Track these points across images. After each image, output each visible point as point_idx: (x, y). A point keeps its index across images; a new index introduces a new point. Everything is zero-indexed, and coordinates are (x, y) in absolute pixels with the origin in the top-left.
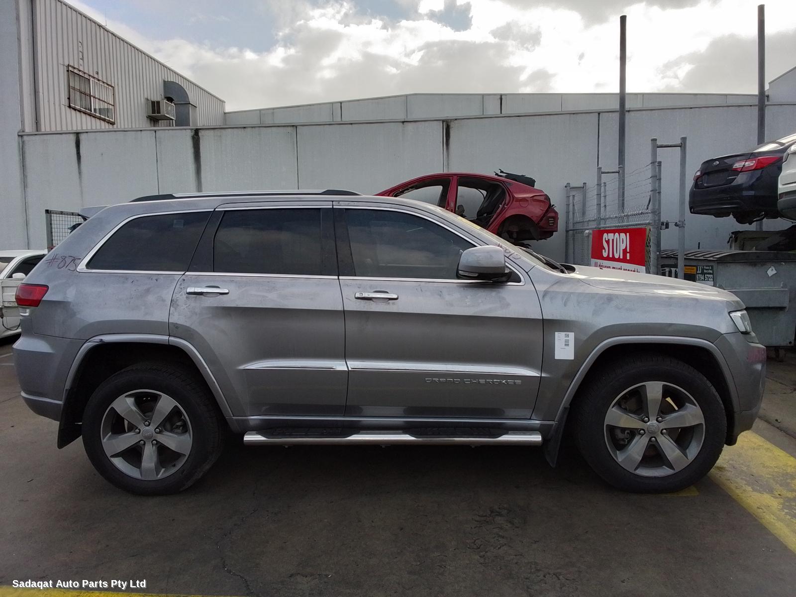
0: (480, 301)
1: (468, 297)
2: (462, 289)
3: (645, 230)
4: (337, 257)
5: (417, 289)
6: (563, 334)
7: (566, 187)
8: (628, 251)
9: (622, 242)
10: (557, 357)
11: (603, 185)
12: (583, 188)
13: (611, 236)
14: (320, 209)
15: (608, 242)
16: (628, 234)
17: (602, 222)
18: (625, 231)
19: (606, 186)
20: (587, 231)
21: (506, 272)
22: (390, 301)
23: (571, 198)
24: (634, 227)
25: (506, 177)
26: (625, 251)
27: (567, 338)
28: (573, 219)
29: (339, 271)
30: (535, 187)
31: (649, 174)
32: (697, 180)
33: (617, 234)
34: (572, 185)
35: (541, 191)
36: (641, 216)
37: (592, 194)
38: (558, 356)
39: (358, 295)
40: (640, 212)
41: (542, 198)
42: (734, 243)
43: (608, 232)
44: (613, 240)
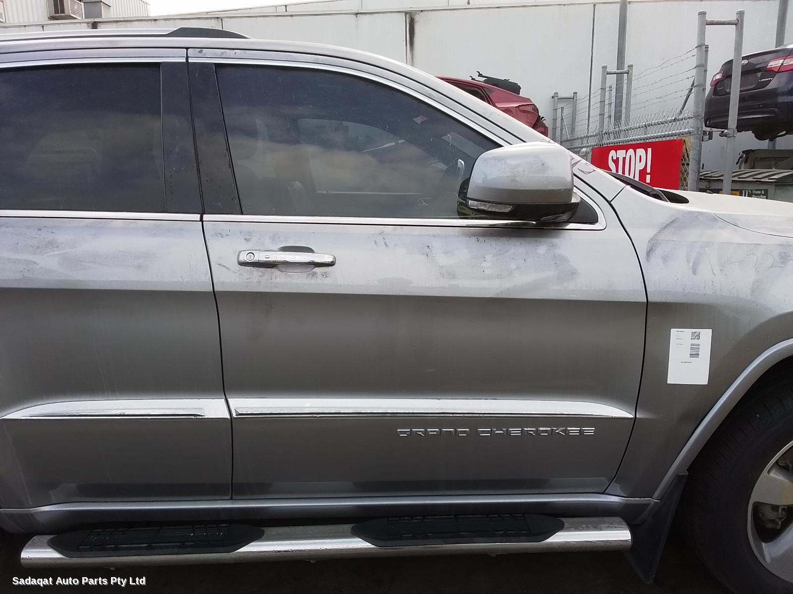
0: (513, 266)
1: (489, 257)
2: (474, 239)
3: (681, 143)
4: (199, 171)
5: (376, 242)
6: (688, 332)
7: (553, 97)
8: (649, 170)
9: (641, 159)
10: (671, 380)
11: (607, 89)
12: (572, 99)
13: (621, 154)
14: (157, 65)
15: (616, 162)
16: (650, 150)
17: (606, 136)
18: (645, 146)
19: (611, 90)
20: (584, 150)
21: (574, 200)
22: (317, 270)
23: (559, 111)
24: (660, 139)
25: (485, 82)
26: (643, 173)
27: (695, 342)
28: (561, 136)
29: (203, 205)
30: (521, 95)
31: (694, 62)
32: (716, 85)
33: (631, 151)
34: (561, 95)
35: (528, 100)
36: (674, 123)
37: (582, 105)
38: (673, 378)
39: (244, 257)
40: (673, 118)
41: (529, 109)
42: (743, 165)
43: (617, 148)
44: (624, 159)
